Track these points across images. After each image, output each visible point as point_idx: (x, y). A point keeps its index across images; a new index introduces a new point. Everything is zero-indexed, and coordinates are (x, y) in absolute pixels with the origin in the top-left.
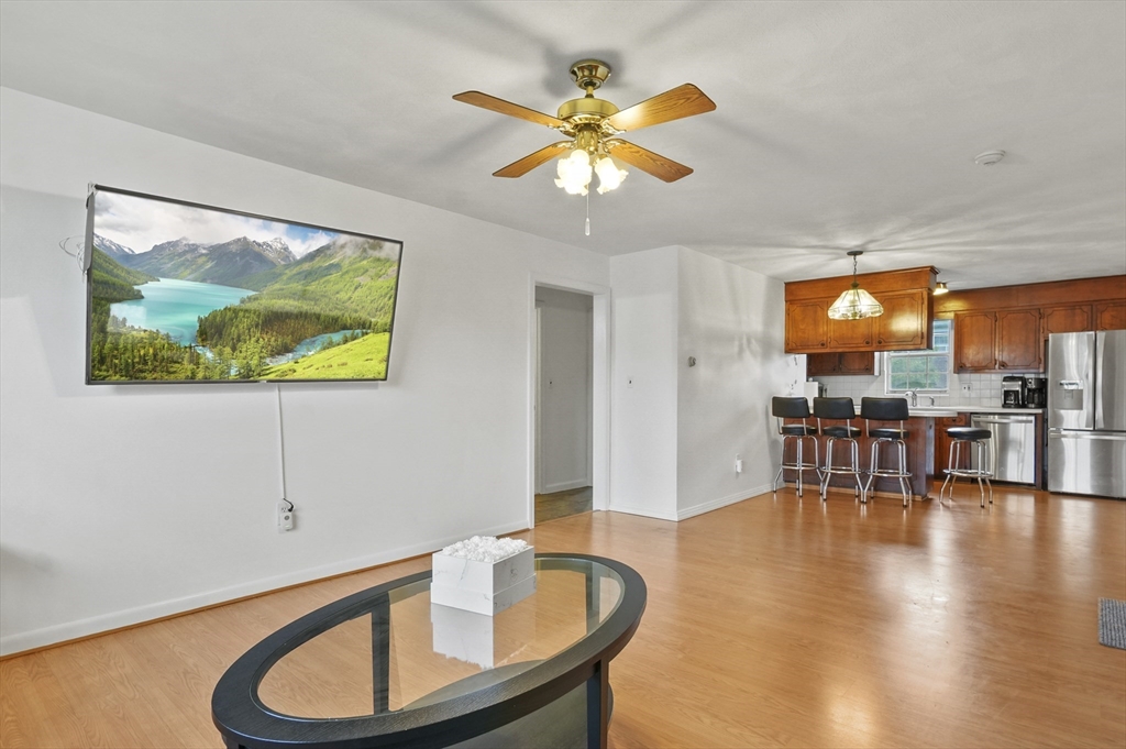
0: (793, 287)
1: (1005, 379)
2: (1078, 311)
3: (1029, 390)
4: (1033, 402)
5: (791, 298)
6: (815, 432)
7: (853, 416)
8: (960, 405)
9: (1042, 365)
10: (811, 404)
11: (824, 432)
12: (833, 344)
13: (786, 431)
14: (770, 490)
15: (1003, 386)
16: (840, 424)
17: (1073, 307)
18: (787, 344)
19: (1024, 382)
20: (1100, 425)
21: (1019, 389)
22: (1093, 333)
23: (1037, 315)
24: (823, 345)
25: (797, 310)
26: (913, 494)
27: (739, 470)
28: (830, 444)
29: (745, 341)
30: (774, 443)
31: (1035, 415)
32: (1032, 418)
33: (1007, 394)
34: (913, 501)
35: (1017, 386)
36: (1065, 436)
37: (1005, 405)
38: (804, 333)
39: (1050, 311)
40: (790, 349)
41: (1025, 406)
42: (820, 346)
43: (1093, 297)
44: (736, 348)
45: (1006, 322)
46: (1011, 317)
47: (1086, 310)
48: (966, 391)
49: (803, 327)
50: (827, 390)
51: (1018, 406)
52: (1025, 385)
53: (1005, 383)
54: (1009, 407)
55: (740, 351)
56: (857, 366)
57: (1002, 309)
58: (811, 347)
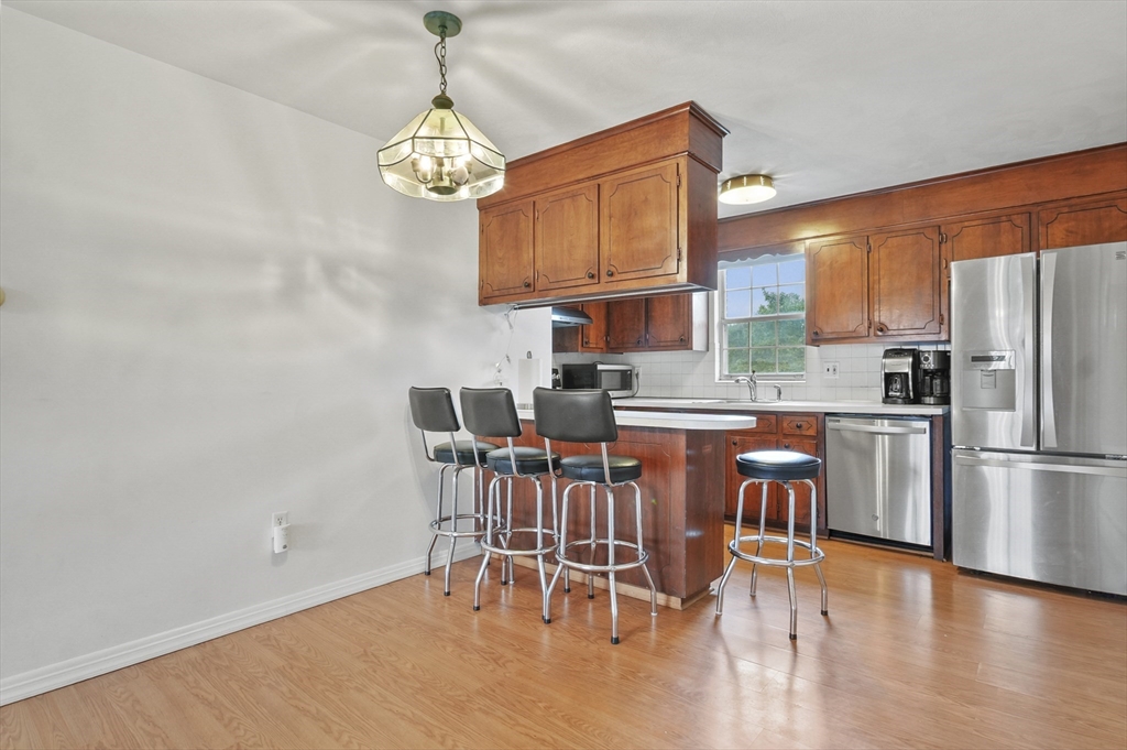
1: (888, 354)
2: (1005, 226)
3: (926, 372)
4: (931, 394)
8: (820, 401)
9: (945, 327)
12: (543, 281)
15: (884, 366)
17: (995, 219)
18: (481, 286)
19: (916, 356)
20: (1050, 441)
21: (908, 370)
22: (1033, 254)
23: (936, 239)
24: (528, 286)
25: (493, 222)
29: (312, 270)
31: (931, 418)
32: (926, 425)
33: (889, 378)
35: (904, 365)
36: (984, 462)
37: (887, 399)
38: (502, 265)
39: (959, 228)
41: (917, 401)
42: (524, 289)
43: (1033, 197)
44: (269, 279)
45: (883, 252)
46: (893, 242)
47: (1018, 222)
48: (830, 376)
49: (500, 255)
50: (637, 375)
51: (908, 401)
52: (916, 365)
53: (888, 361)
54: (895, 403)
55: (292, 291)
56: (670, 333)
57: (880, 230)
58: (512, 291)
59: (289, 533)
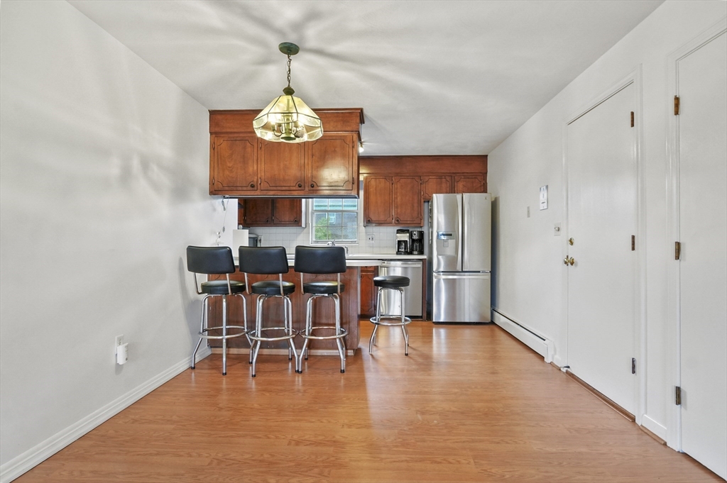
0: (219, 117)
1: (399, 231)
2: (444, 180)
3: (414, 240)
4: (416, 250)
5: (217, 129)
6: (242, 289)
7: (285, 269)
9: (423, 221)
10: (236, 254)
11: (253, 290)
12: (264, 185)
13: (206, 289)
14: (186, 367)
15: (397, 237)
16: (270, 278)
17: (440, 177)
18: (212, 183)
19: (411, 234)
20: (467, 267)
21: (407, 239)
23: (419, 181)
24: (253, 186)
25: (224, 144)
26: (346, 349)
27: (121, 361)
28: (260, 304)
30: (191, 307)
31: (422, 260)
32: (421, 264)
33: (400, 242)
34: (346, 356)
35: (405, 237)
37: (398, 253)
38: (231, 171)
39: (427, 178)
40: (217, 190)
41: (411, 253)
42: (249, 188)
43: (453, 170)
44: (114, 169)
45: (399, 185)
46: (402, 181)
47: (448, 179)
48: (371, 241)
49: (230, 165)
50: (260, 240)
51: (406, 253)
52: (411, 236)
53: (398, 235)
54: (401, 254)
55: (126, 176)
56: (287, 218)
57: (397, 174)
58: (240, 188)
59: (128, 349)
